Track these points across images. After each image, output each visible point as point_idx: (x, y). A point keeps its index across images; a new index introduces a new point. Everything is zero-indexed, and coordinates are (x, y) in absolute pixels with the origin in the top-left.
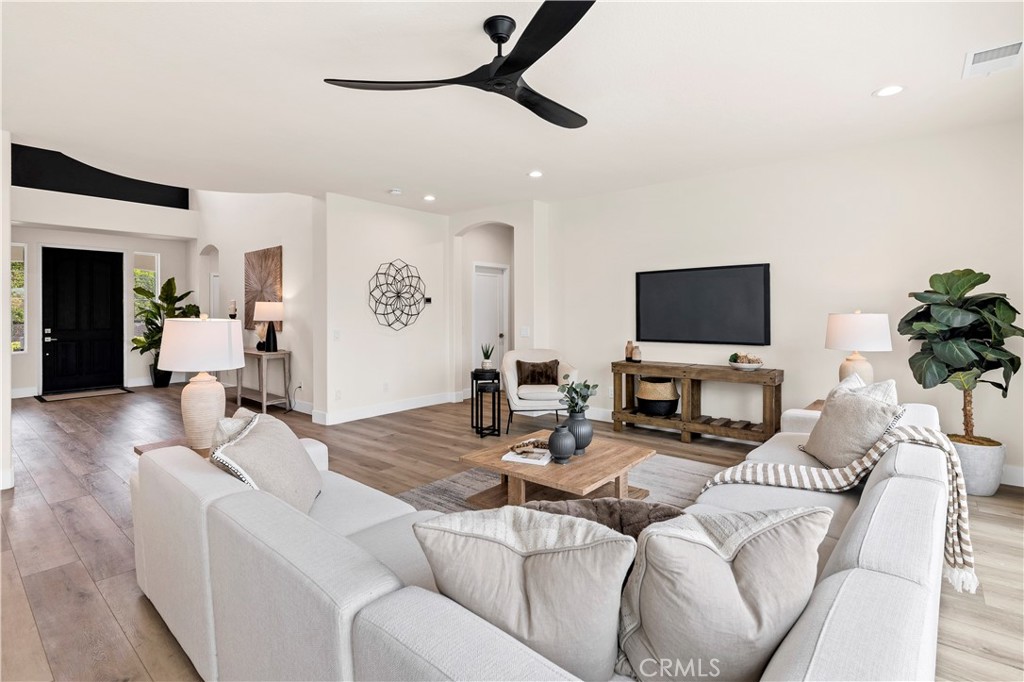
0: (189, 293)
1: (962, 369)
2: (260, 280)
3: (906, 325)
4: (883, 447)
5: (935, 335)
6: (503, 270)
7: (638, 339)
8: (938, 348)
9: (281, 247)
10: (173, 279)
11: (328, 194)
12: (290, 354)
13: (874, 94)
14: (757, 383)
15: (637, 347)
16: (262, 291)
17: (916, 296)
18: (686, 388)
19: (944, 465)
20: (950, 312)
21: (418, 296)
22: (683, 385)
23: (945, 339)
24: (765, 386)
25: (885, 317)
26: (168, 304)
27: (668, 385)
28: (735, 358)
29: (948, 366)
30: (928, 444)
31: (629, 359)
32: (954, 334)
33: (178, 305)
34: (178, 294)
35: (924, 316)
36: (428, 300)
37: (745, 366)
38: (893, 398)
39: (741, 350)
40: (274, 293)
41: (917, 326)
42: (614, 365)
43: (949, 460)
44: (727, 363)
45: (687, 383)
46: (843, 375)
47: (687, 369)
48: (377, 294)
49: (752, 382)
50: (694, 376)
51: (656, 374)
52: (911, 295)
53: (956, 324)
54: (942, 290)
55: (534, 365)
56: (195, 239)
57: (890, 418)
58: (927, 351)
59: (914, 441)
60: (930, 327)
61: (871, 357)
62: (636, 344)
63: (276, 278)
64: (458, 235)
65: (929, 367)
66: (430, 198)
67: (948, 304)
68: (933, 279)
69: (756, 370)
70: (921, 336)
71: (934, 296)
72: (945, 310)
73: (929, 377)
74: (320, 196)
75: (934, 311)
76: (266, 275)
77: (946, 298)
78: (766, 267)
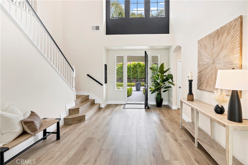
0: (169, 69)
2: (212, 56)
10: (163, 63)
26: (161, 74)
33: (165, 74)
34: (165, 70)
56: (171, 46)
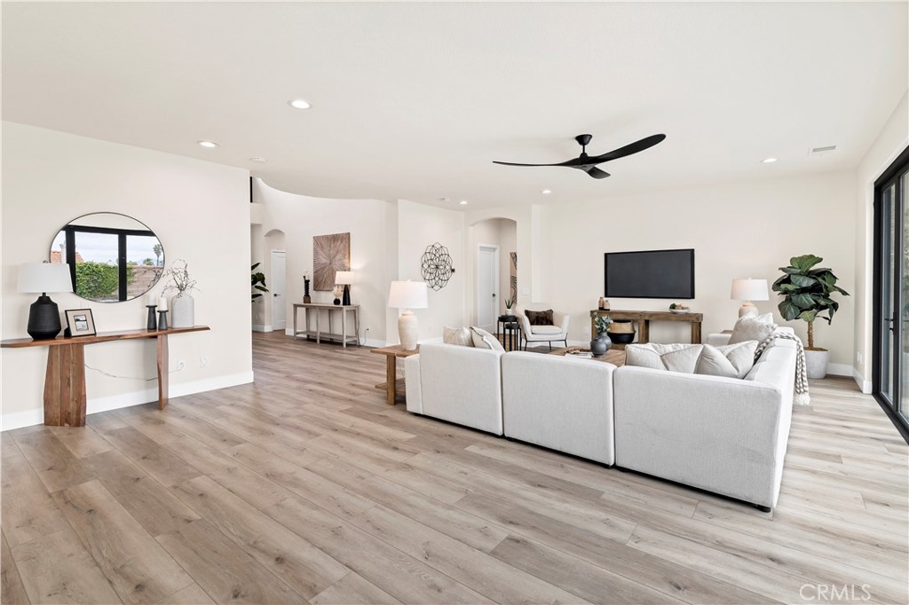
0: (258, 264)
1: (807, 310)
2: (329, 256)
3: (777, 286)
4: (768, 340)
5: (793, 292)
6: (494, 249)
7: (606, 296)
8: (794, 298)
9: (349, 234)
11: (399, 201)
12: (358, 307)
13: (761, 161)
14: (688, 321)
15: (607, 301)
16: (330, 264)
17: (783, 269)
18: (641, 326)
19: (795, 347)
20: (801, 279)
21: (448, 268)
22: (639, 324)
23: (798, 294)
24: (693, 323)
25: (765, 281)
27: (629, 324)
28: (673, 307)
29: (800, 308)
30: (789, 338)
31: (601, 309)
32: (803, 290)
35: (787, 280)
36: (453, 271)
37: (680, 311)
38: (771, 321)
39: (677, 302)
40: (343, 265)
41: (783, 286)
42: (592, 312)
43: (798, 345)
44: (668, 310)
45: (642, 322)
46: (741, 314)
47: (642, 314)
48: (426, 266)
49: (684, 321)
50: (646, 318)
51: (621, 317)
52: (780, 269)
53: (804, 285)
54: (797, 266)
55: (537, 313)
56: (260, 225)
57: (771, 330)
58: (788, 300)
59: (782, 337)
60: (790, 287)
61: (756, 303)
62: (605, 299)
63: (344, 255)
64: (472, 225)
65: (789, 309)
66: (464, 203)
67: (800, 274)
68: (792, 260)
69: (686, 313)
70: (785, 292)
71: (793, 270)
72: (798, 278)
73: (789, 314)
74: (393, 201)
75: (792, 278)
76: (335, 252)
77: (799, 271)
78: (693, 250)
